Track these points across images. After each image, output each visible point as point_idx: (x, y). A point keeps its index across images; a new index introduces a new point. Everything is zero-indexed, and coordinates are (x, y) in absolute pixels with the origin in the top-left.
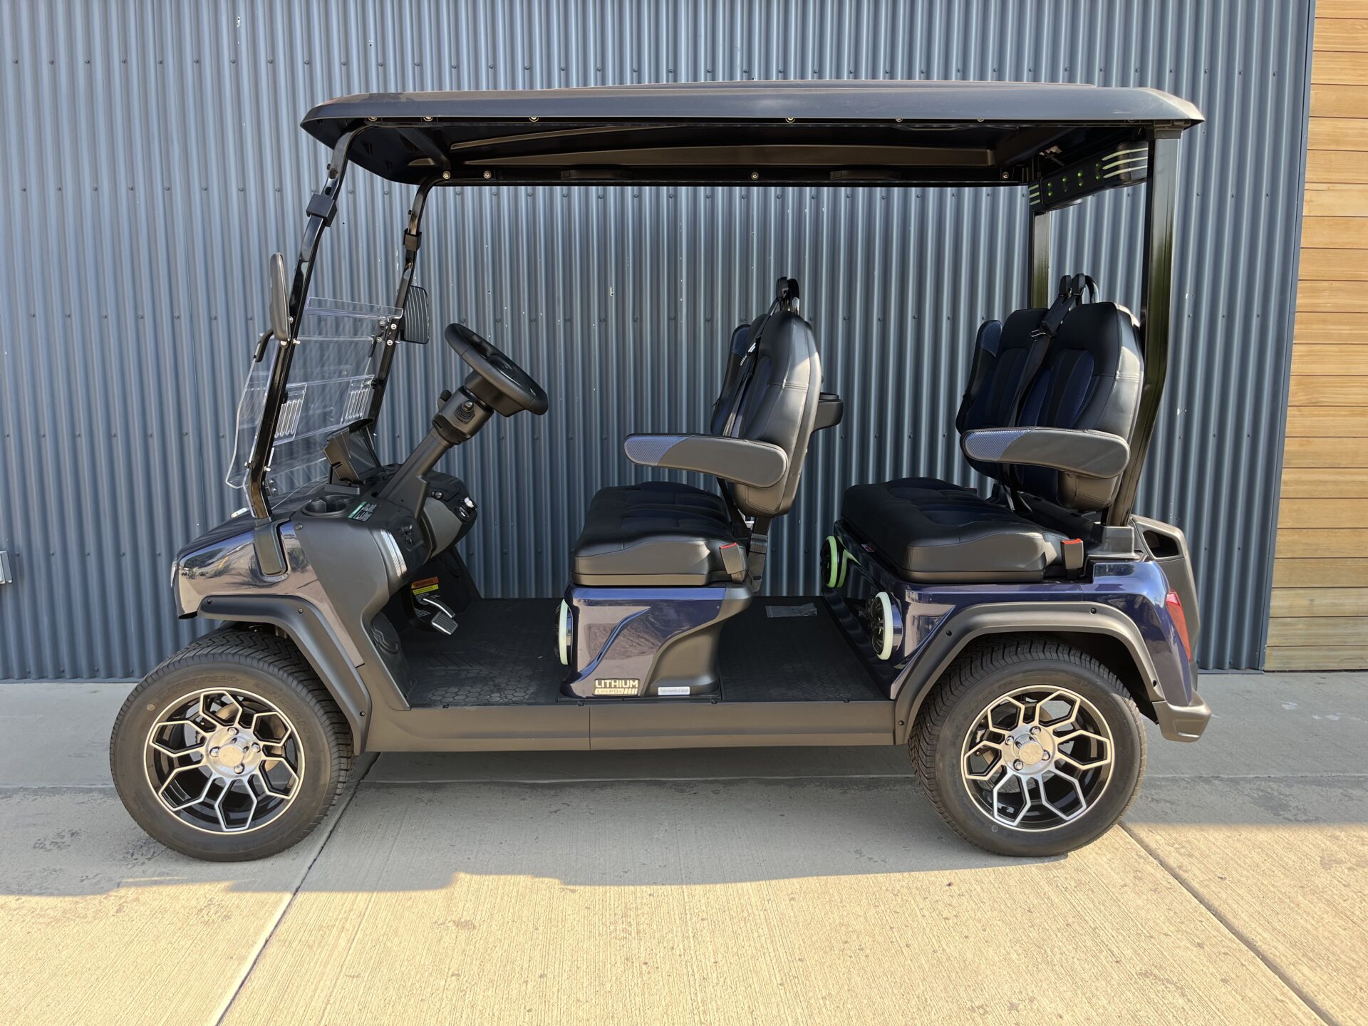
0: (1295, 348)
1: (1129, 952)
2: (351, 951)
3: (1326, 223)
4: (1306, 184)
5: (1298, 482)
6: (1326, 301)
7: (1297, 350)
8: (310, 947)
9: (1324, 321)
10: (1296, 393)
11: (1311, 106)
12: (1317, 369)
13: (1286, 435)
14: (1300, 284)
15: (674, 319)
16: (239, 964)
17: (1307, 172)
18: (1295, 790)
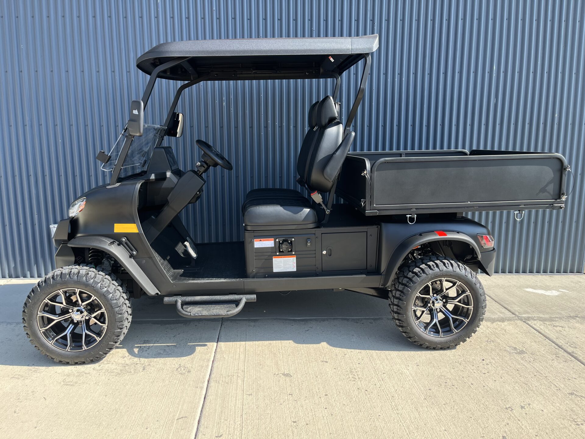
1: (562, 386)
2: (245, 385)
8: (228, 383)
16: (201, 390)
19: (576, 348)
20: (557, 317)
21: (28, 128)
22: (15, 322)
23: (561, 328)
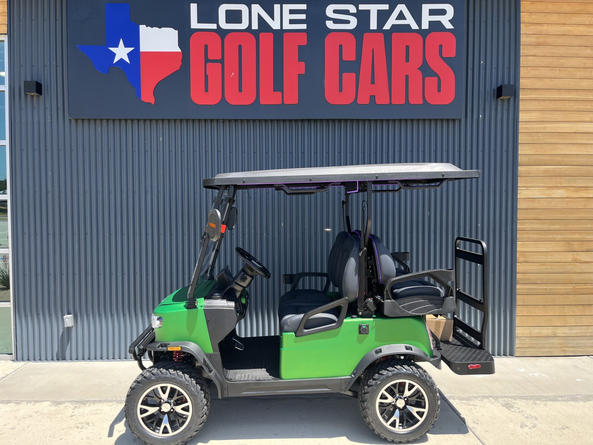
0: (518, 243)
3: (527, 200)
4: (518, 188)
5: (522, 289)
6: (527, 226)
9: (528, 234)
10: (519, 258)
11: (519, 162)
12: (526, 250)
13: (517, 272)
14: (518, 221)
15: (303, 233)
17: (518, 184)
18: (517, 401)
19: (478, 424)
20: (474, 397)
21: (51, 237)
22: (33, 401)
23: (473, 406)
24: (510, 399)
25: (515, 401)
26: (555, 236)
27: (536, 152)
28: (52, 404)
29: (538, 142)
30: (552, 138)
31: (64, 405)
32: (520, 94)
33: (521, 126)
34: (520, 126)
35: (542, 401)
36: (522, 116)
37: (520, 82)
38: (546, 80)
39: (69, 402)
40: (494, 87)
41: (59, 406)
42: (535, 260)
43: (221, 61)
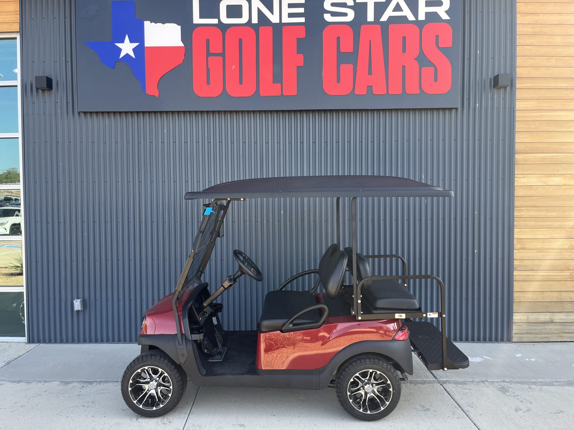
3: (524, 188)
4: (516, 175)
5: (520, 275)
6: (525, 214)
7: (516, 230)
9: (525, 221)
10: (517, 245)
11: (516, 150)
12: (523, 237)
13: (514, 259)
14: (515, 208)
15: (303, 220)
17: (515, 171)
18: (512, 386)
19: (472, 407)
20: (469, 381)
21: (62, 225)
22: (43, 381)
23: (469, 390)
24: (506, 384)
25: (510, 386)
26: (552, 223)
27: (533, 140)
28: (61, 384)
29: (535, 130)
30: (549, 127)
31: (72, 385)
32: (517, 83)
33: (518, 114)
34: (516, 115)
35: (537, 386)
36: (519, 105)
37: (517, 71)
38: (542, 69)
39: (77, 382)
40: (491, 76)
41: (67, 385)
42: (533, 247)
43: (223, 55)
